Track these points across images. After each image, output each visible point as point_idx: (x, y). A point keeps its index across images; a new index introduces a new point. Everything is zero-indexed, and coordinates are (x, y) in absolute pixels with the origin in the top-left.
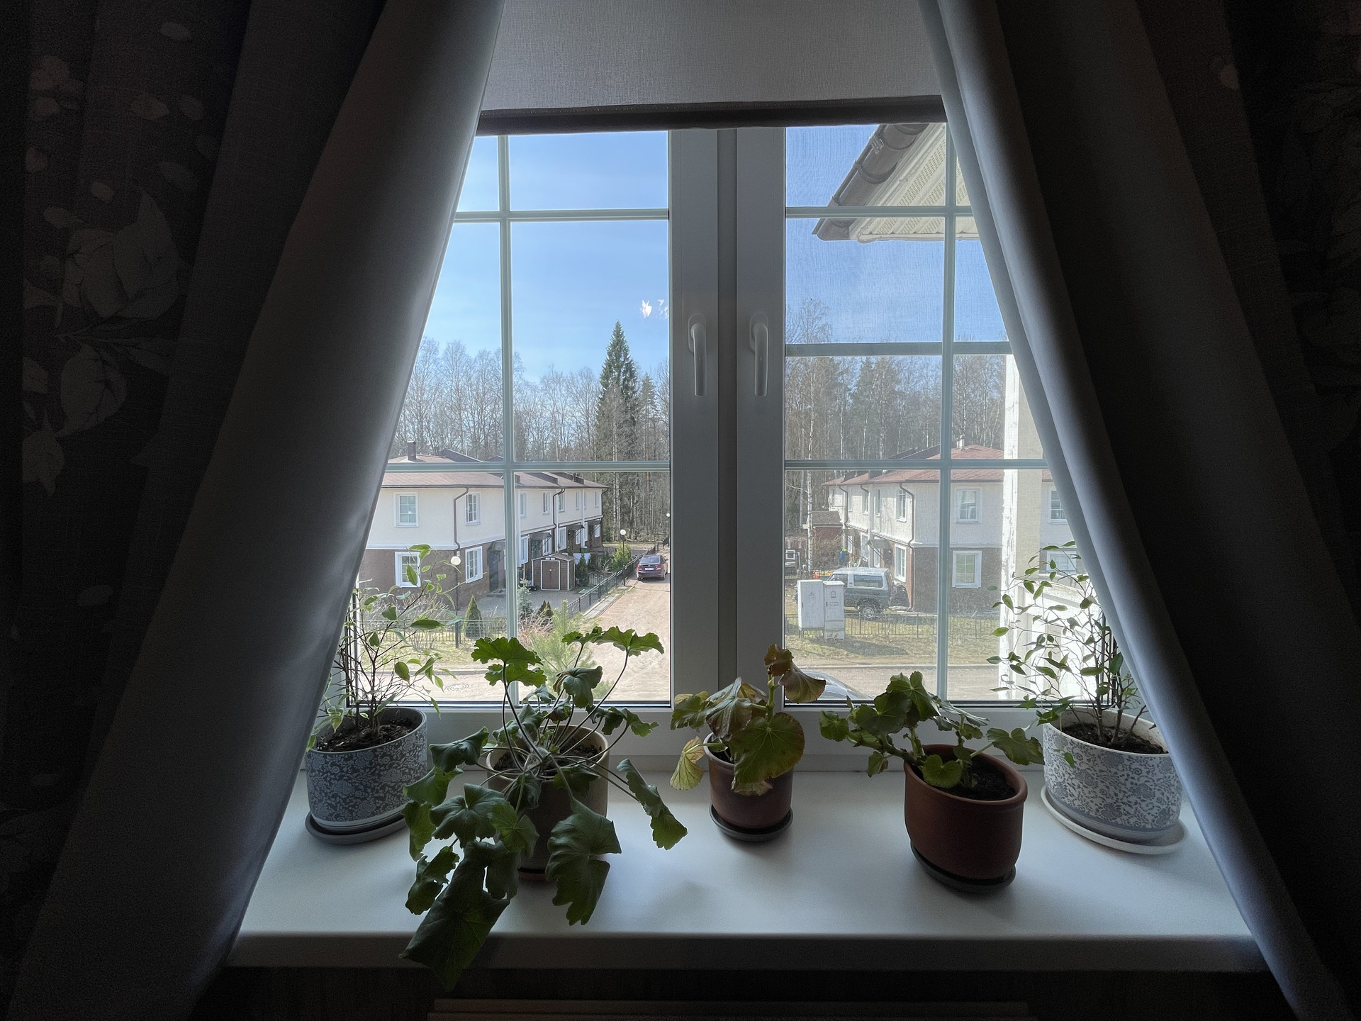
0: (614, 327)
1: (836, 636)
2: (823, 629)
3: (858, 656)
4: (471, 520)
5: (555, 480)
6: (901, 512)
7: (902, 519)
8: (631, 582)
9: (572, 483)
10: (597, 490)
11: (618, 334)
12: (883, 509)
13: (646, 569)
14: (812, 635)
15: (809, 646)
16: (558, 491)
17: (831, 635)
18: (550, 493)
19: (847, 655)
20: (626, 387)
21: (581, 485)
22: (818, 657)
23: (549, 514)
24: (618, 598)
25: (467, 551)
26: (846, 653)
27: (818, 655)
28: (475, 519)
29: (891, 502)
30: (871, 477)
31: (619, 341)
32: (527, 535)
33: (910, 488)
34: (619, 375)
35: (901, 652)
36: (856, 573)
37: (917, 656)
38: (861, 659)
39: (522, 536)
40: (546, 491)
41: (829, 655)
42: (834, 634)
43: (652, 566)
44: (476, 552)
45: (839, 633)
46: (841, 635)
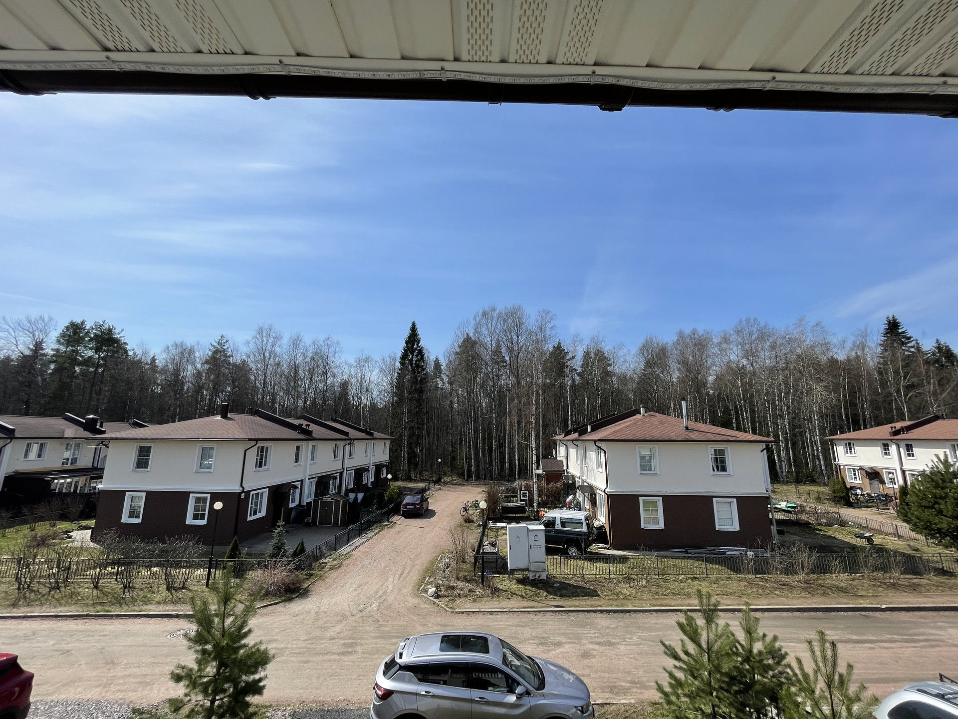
0: (410, 325)
1: (539, 577)
2: (527, 570)
3: (554, 597)
4: (260, 466)
5: (346, 434)
6: (599, 464)
7: (600, 470)
8: (395, 518)
9: (363, 435)
10: (385, 441)
11: (414, 329)
12: (588, 460)
13: (408, 507)
14: (519, 575)
15: (514, 587)
16: (348, 442)
17: (535, 576)
18: (341, 444)
19: (546, 596)
20: (418, 366)
21: (369, 437)
22: (521, 598)
23: (338, 460)
24: (378, 533)
25: (252, 493)
26: (545, 594)
27: (522, 596)
28: (265, 465)
29: (592, 455)
30: (580, 435)
31: (413, 334)
32: (315, 478)
33: (603, 445)
34: (412, 357)
35: (592, 594)
36: (562, 516)
37: (607, 598)
38: (559, 601)
39: (309, 479)
40: (338, 443)
41: (531, 597)
42: (538, 575)
43: (412, 504)
44: (262, 494)
45: (541, 573)
46: (544, 576)
